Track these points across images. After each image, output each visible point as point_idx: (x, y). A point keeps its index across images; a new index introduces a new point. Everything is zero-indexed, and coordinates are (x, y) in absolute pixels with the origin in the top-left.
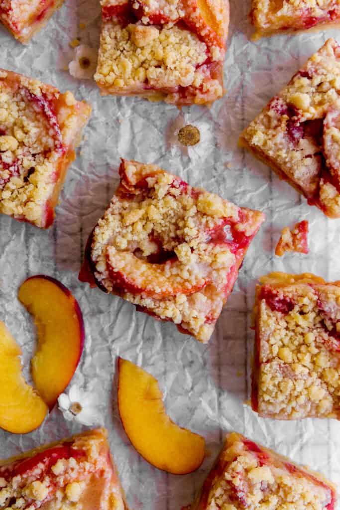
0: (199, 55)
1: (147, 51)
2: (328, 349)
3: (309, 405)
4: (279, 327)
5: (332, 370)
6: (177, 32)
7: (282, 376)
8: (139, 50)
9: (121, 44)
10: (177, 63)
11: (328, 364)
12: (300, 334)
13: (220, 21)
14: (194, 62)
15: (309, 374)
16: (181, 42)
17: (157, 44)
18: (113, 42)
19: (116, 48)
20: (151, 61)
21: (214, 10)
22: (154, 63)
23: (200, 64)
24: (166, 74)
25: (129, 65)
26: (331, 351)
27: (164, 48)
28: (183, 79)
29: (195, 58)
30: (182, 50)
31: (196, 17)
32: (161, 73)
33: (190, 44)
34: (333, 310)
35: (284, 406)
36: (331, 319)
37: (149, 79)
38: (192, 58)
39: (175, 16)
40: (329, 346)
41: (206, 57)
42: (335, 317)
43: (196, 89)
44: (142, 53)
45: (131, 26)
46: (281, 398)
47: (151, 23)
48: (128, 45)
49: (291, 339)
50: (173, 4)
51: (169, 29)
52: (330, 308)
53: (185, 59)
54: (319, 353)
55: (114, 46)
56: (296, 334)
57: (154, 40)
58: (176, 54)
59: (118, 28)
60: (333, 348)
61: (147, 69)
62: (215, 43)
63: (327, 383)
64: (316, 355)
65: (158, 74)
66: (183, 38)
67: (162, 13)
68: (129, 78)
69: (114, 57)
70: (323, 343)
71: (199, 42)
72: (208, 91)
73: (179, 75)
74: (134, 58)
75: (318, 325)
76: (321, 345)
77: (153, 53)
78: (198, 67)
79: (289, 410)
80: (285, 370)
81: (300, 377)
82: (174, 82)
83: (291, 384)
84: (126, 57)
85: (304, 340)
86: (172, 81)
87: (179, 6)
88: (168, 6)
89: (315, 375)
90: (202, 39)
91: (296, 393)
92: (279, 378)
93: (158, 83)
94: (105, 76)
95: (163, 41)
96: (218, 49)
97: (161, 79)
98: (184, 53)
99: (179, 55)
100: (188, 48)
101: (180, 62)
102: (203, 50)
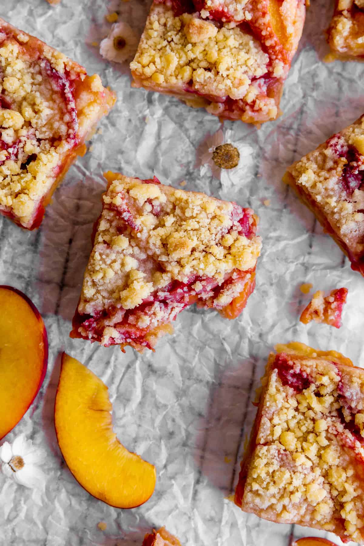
0: (259, 67)
1: (199, 49)
2: (341, 443)
3: (305, 506)
4: (287, 405)
5: (340, 468)
6: (238, 35)
7: (279, 464)
8: (189, 46)
9: (169, 34)
10: (232, 70)
11: (337, 461)
12: (310, 419)
13: (291, 35)
14: (251, 74)
15: (312, 469)
16: (241, 47)
17: (212, 44)
18: (162, 29)
19: (164, 36)
20: (201, 61)
21: (286, 19)
22: (204, 64)
23: (258, 77)
24: (215, 81)
25: (175, 61)
26: (343, 446)
27: (219, 50)
28: (234, 90)
29: (253, 69)
30: (239, 57)
31: (264, 24)
32: (210, 77)
33: (250, 52)
34: (355, 398)
35: (274, 501)
36: (350, 408)
37: (194, 82)
38: (250, 69)
39: (239, 17)
40: (342, 440)
41: (266, 71)
42: (356, 406)
43: (247, 104)
44: (192, 50)
45: (186, 16)
46: (273, 490)
47: (211, 18)
48: (178, 36)
49: (298, 423)
50: (240, 3)
51: (230, 29)
52: (351, 394)
53: (241, 67)
54: (328, 446)
55: (161, 34)
56: (306, 418)
57: (210, 38)
58: (233, 60)
59: (170, 14)
60: (346, 442)
61: (194, 70)
62: (279, 57)
63: (330, 484)
64: (324, 448)
65: (206, 78)
66: (244, 43)
67: (226, 10)
68: (171, 75)
69: (159, 47)
70: (336, 436)
71: (262, 52)
72: (260, 109)
73: (231, 85)
74: (182, 53)
75: (334, 414)
76: (333, 437)
77: (205, 53)
78: (254, 79)
79: (279, 508)
80: (285, 458)
81: (300, 469)
82: (223, 91)
83: (287, 475)
84: (172, 50)
85: (314, 428)
86: (221, 90)
87: (247, 7)
88: (235, 4)
89: (318, 471)
90: (265, 49)
91: (291, 488)
92: (276, 466)
93: (203, 88)
94: (144, 67)
95: (219, 41)
96: (282, 64)
97: (208, 85)
98: (242, 61)
99: (236, 62)
100: (247, 56)
101: (234, 70)
102: (264, 63)
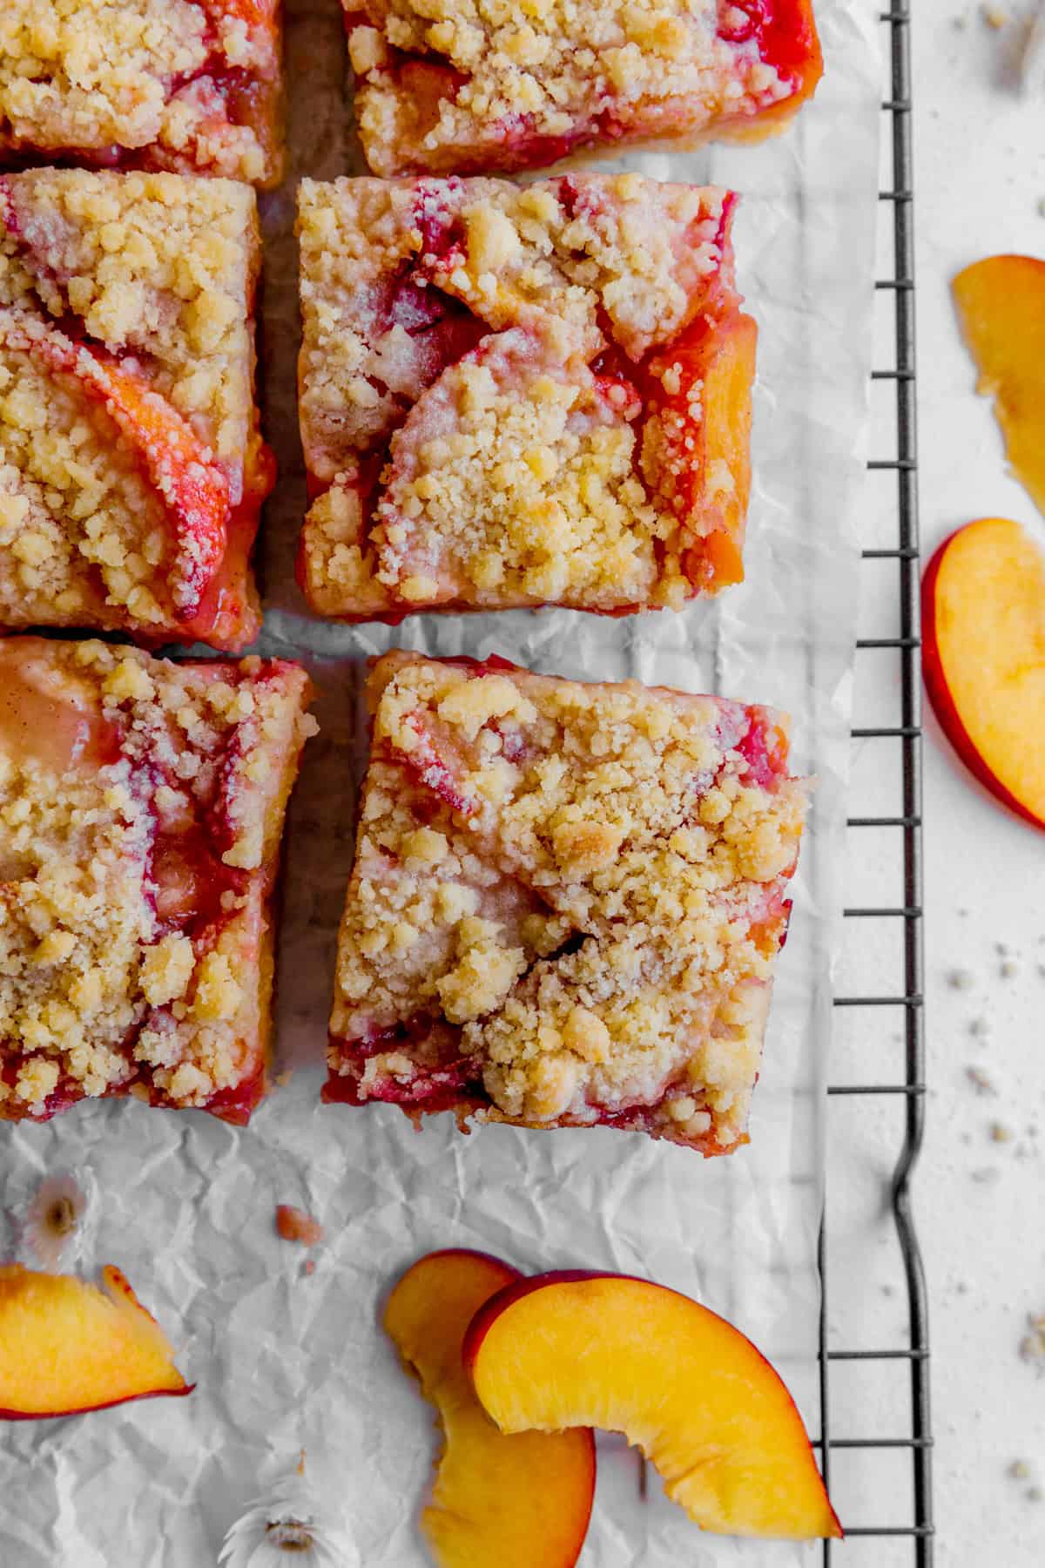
0: (181, 45)
10: (104, 69)
14: (161, 68)
17: (42, 7)
20: (18, 60)
22: (31, 67)
23: (187, 76)
24: (65, 105)
27: (63, 20)
28: (122, 121)
29: (164, 55)
30: (119, 28)
32: (49, 99)
37: (12, 122)
38: (157, 56)
41: (202, 53)
43: (174, 152)
53: (132, 56)
65: (38, 102)
72: (214, 161)
73: (110, 107)
78: (179, 83)
82: (94, 130)
86: (87, 128)
93: (41, 132)
96: (242, 25)
97: (49, 120)
98: (129, 39)
99: (113, 44)
100: (141, 23)
101: (113, 66)
102: (194, 30)
